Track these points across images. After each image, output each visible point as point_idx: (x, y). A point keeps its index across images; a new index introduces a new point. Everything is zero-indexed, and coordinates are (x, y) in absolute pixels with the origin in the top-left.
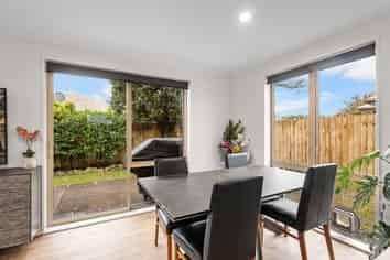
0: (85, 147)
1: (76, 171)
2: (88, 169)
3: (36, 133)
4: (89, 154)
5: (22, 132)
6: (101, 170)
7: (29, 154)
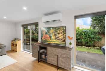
0: (82, 40)
1: (80, 46)
2: (83, 47)
3: (72, 38)
4: (83, 42)
5: (69, 37)
6: (87, 48)
7: (70, 44)
